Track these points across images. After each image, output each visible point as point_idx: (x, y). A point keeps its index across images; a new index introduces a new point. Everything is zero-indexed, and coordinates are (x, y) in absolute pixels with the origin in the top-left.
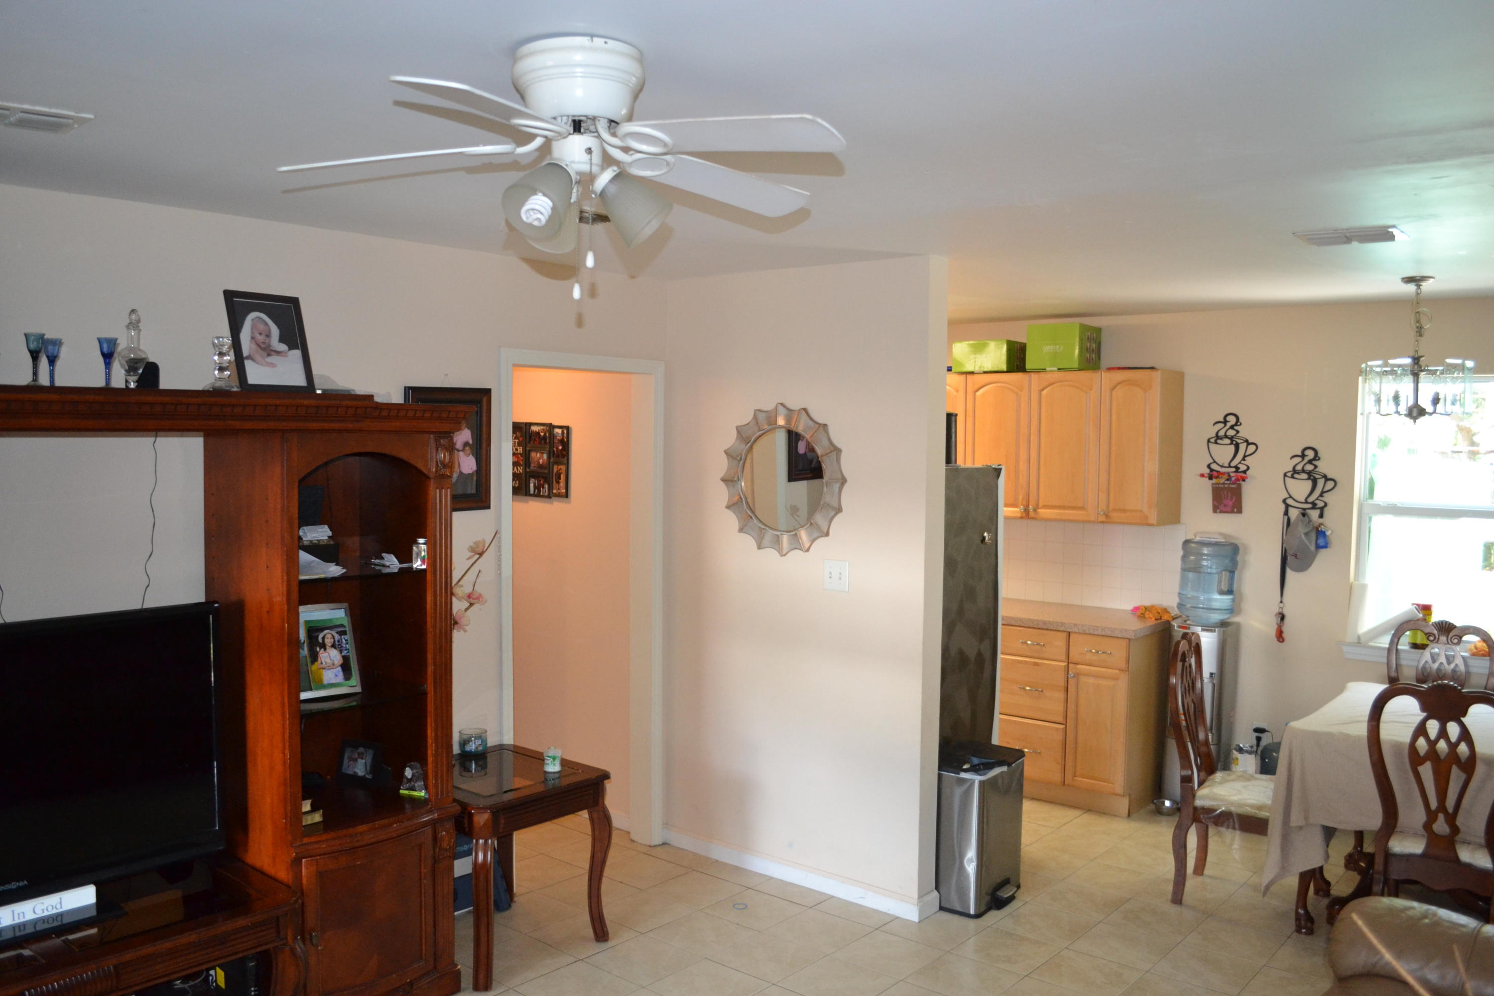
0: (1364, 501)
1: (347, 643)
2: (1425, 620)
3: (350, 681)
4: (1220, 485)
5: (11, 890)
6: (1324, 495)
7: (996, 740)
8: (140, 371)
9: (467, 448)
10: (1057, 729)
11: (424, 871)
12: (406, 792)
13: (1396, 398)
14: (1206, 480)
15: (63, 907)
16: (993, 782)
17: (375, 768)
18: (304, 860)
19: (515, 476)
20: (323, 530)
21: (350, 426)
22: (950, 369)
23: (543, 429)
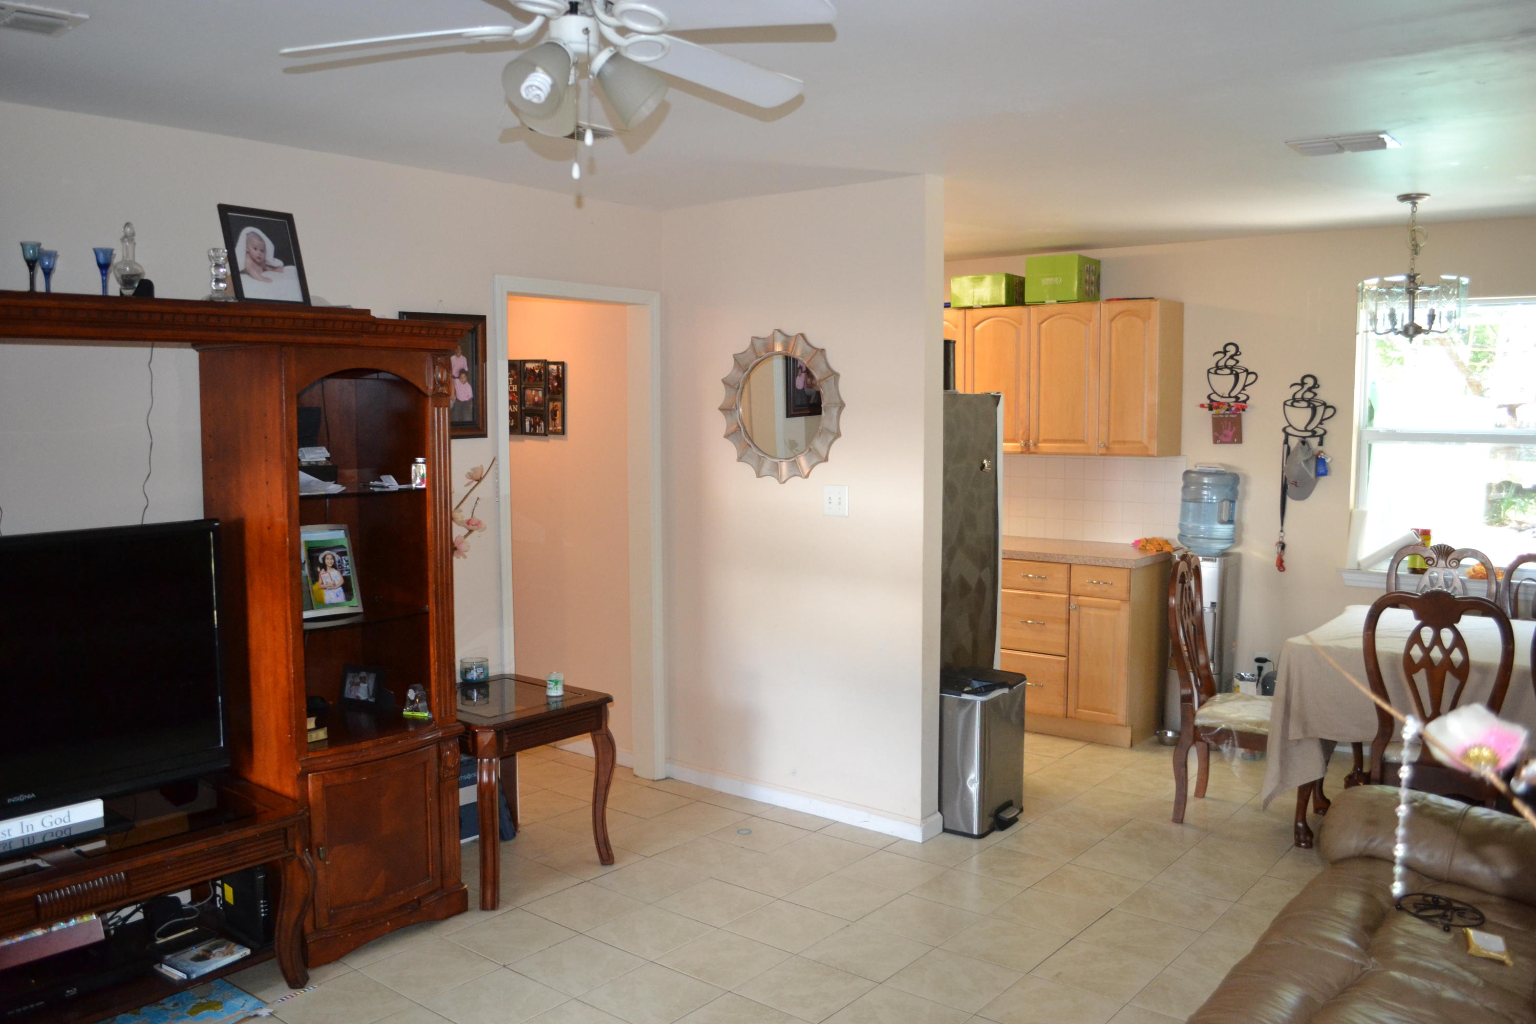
0: (1363, 428)
1: (348, 564)
2: (1424, 544)
3: (351, 602)
4: (1220, 416)
5: (19, 803)
6: (1324, 422)
7: (997, 666)
8: (136, 285)
9: (463, 375)
10: (1059, 662)
11: (428, 789)
12: (410, 713)
13: (1392, 316)
14: (1206, 411)
15: (71, 819)
16: (994, 703)
17: (378, 691)
18: (310, 775)
19: (512, 415)
20: (321, 451)
21: (348, 340)
22: (947, 305)
23: (538, 366)
